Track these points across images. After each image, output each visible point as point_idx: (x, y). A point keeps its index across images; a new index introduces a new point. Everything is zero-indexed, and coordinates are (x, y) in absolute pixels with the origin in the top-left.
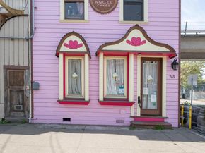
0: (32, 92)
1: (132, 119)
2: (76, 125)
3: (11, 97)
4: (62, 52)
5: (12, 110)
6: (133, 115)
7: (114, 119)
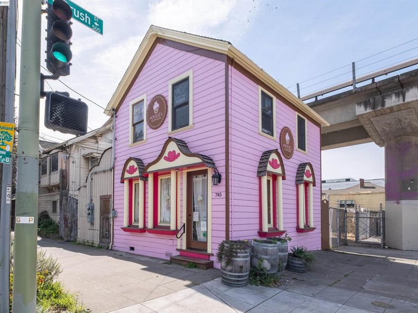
0: (113, 220)
1: (178, 253)
2: (139, 255)
3: (103, 223)
4: (126, 179)
5: (103, 237)
6: (179, 247)
7: (164, 252)
